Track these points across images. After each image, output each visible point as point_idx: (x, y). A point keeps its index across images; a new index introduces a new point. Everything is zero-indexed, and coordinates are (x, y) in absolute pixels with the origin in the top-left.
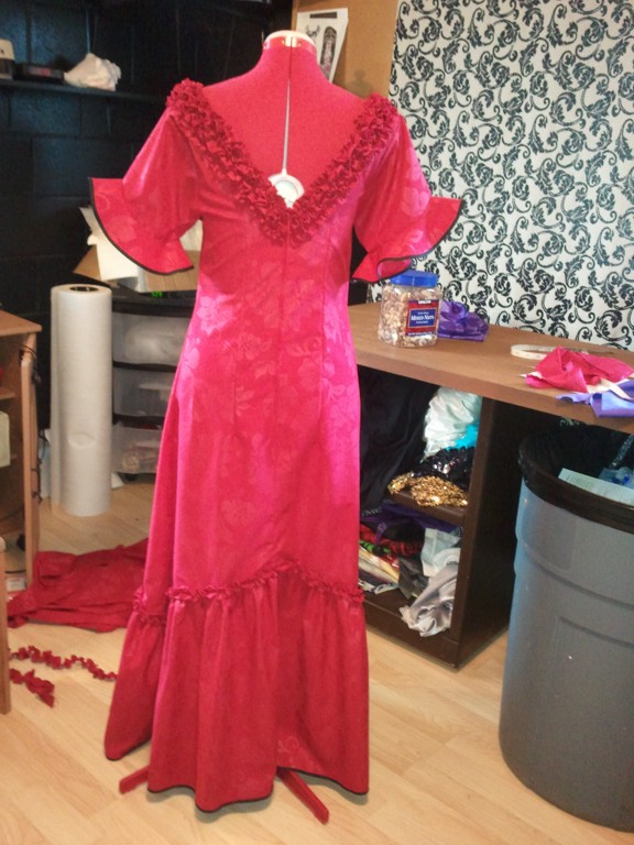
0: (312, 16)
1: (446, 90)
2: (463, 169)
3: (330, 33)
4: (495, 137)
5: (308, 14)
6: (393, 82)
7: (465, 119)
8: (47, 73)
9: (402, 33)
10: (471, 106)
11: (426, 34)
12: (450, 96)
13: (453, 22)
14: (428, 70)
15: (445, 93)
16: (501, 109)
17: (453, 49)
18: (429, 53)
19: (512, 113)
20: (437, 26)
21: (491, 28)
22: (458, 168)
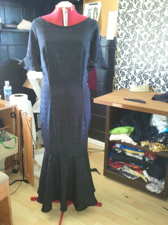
0: (90, 5)
1: (135, 24)
2: (142, 47)
3: (96, 9)
4: (152, 37)
5: (88, 4)
6: (118, 23)
7: (142, 32)
8: (12, 26)
9: (120, 7)
10: (144, 28)
11: (128, 7)
12: (136, 26)
13: (137, 3)
14: (129, 18)
15: (135, 25)
16: (154, 28)
17: (137, 11)
18: (129, 13)
19: (158, 29)
20: (132, 5)
21: (150, 4)
22: (141, 47)
